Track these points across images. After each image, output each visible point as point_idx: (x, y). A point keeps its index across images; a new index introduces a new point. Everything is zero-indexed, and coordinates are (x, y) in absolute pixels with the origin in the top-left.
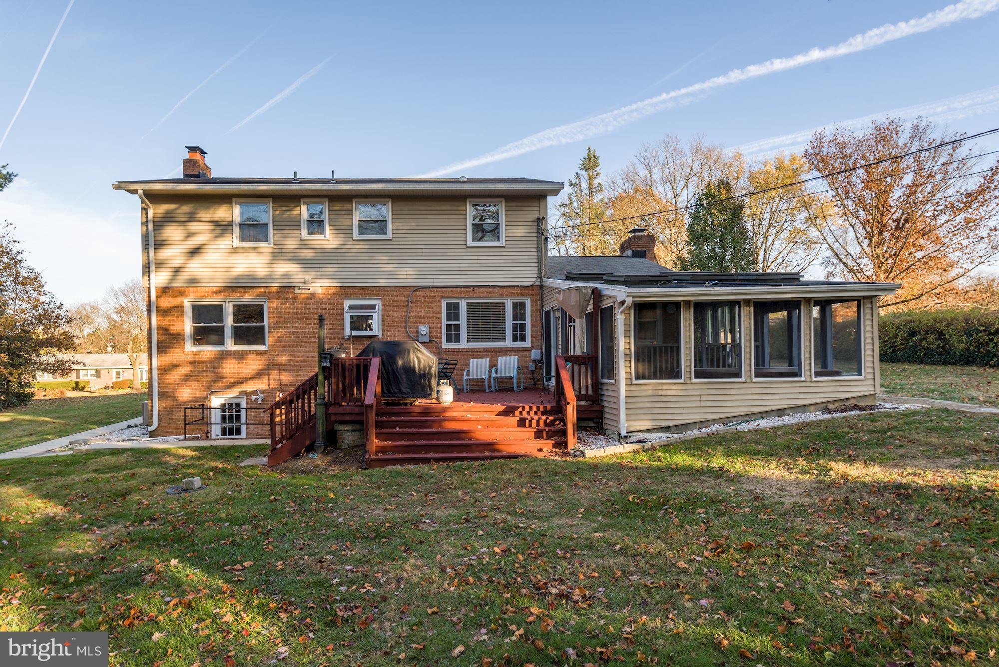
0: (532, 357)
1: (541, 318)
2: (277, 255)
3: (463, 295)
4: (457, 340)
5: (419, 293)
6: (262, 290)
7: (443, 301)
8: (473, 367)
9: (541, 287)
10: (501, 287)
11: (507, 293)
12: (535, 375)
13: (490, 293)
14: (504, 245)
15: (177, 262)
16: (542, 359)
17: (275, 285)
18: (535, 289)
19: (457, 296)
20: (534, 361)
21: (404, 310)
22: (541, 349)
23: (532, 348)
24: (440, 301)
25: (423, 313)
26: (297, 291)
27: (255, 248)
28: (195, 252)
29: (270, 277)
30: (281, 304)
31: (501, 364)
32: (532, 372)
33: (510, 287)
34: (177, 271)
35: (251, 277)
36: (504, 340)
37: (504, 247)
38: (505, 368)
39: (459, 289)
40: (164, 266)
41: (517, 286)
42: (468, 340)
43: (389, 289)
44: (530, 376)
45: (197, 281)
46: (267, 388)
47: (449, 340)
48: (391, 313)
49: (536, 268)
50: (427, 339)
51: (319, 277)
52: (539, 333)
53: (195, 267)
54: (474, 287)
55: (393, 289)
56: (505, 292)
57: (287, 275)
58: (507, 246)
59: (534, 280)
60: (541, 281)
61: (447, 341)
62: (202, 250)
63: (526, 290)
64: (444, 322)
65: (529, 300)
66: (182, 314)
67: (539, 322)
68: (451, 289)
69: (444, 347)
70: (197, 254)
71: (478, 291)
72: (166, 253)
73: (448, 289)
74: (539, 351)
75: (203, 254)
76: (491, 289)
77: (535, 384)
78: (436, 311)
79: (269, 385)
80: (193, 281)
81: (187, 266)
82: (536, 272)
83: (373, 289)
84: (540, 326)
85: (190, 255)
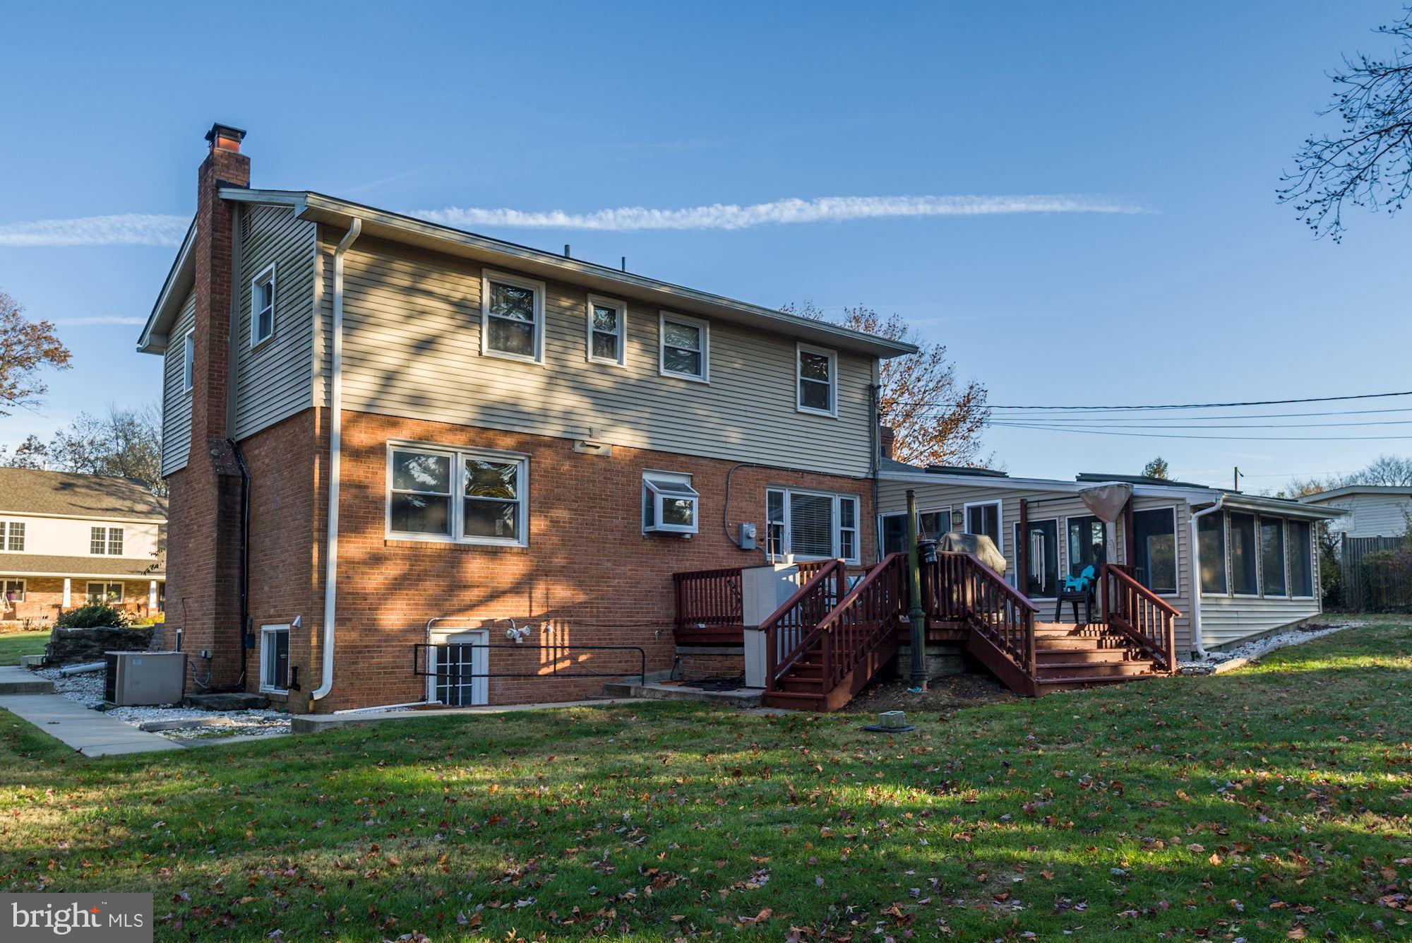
2: (552, 381)
3: (787, 483)
5: (741, 472)
6: (522, 439)
7: (765, 488)
9: (874, 481)
14: (836, 417)
15: (391, 360)
18: (868, 484)
19: (780, 482)
24: (763, 488)
25: (744, 503)
26: (579, 448)
28: (424, 346)
34: (389, 378)
36: (829, 553)
37: (835, 419)
39: (785, 473)
40: (366, 364)
42: (792, 551)
43: (703, 462)
45: (425, 401)
46: (527, 615)
49: (868, 455)
50: (753, 545)
52: (871, 547)
53: (422, 373)
54: (803, 472)
55: (708, 462)
56: (837, 483)
57: (570, 413)
58: (840, 419)
59: (867, 470)
60: (875, 473)
62: (436, 346)
63: (857, 484)
64: (767, 521)
65: (858, 498)
67: (870, 531)
68: (777, 472)
70: (427, 353)
71: (808, 478)
72: (369, 339)
73: (774, 471)
75: (435, 354)
78: (760, 502)
79: (531, 611)
80: (418, 400)
81: (407, 370)
82: (868, 460)
84: (872, 537)
85: (413, 350)
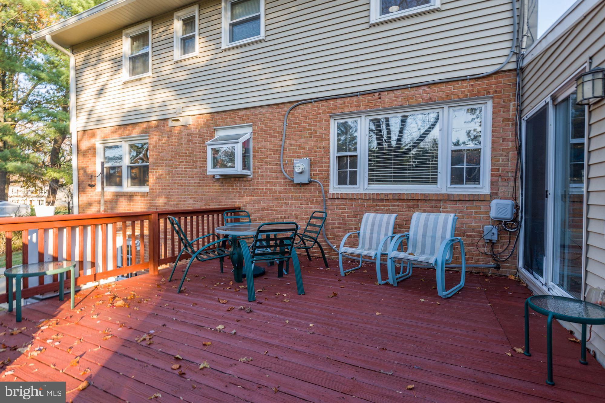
0: (493, 214)
1: (517, 136)
2: (155, 85)
3: (362, 108)
4: (353, 182)
5: (299, 111)
6: (145, 125)
7: (332, 121)
8: (365, 229)
9: (518, 72)
10: (430, 85)
11: (443, 94)
12: (499, 249)
13: (410, 98)
15: (90, 105)
16: (515, 220)
17: (154, 118)
18: (504, 80)
19: (351, 110)
20: (498, 222)
21: (279, 139)
22: (515, 199)
23: (494, 195)
24: (328, 121)
25: (303, 140)
26: (171, 123)
27: (140, 80)
28: (100, 93)
29: (150, 110)
30: (159, 140)
31: (417, 227)
32: (492, 244)
33: (447, 82)
34: (90, 114)
35: (136, 112)
36: (434, 180)
37: (438, 11)
38: (424, 236)
39: (355, 99)
41: (463, 79)
42: (371, 181)
43: (261, 110)
44: (486, 250)
45: (102, 122)
47: (342, 181)
48: (263, 144)
50: (304, 179)
51: (190, 104)
52: (511, 166)
54: (380, 91)
55: (266, 109)
56: (438, 93)
57: (163, 105)
58: (444, 7)
59: (503, 60)
61: (340, 183)
62: (104, 91)
64: (333, 153)
65: (490, 104)
66: (94, 154)
67: (511, 145)
68: (343, 100)
69: (331, 191)
70: (101, 95)
71: (387, 98)
73: (338, 101)
74: (509, 202)
75: (105, 94)
76: (410, 92)
77: (498, 268)
78: (321, 136)
80: (100, 121)
81: (96, 107)
83: (243, 112)
84: (512, 154)
